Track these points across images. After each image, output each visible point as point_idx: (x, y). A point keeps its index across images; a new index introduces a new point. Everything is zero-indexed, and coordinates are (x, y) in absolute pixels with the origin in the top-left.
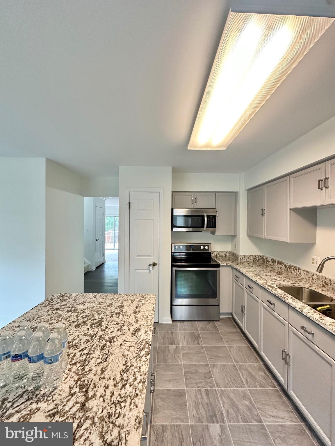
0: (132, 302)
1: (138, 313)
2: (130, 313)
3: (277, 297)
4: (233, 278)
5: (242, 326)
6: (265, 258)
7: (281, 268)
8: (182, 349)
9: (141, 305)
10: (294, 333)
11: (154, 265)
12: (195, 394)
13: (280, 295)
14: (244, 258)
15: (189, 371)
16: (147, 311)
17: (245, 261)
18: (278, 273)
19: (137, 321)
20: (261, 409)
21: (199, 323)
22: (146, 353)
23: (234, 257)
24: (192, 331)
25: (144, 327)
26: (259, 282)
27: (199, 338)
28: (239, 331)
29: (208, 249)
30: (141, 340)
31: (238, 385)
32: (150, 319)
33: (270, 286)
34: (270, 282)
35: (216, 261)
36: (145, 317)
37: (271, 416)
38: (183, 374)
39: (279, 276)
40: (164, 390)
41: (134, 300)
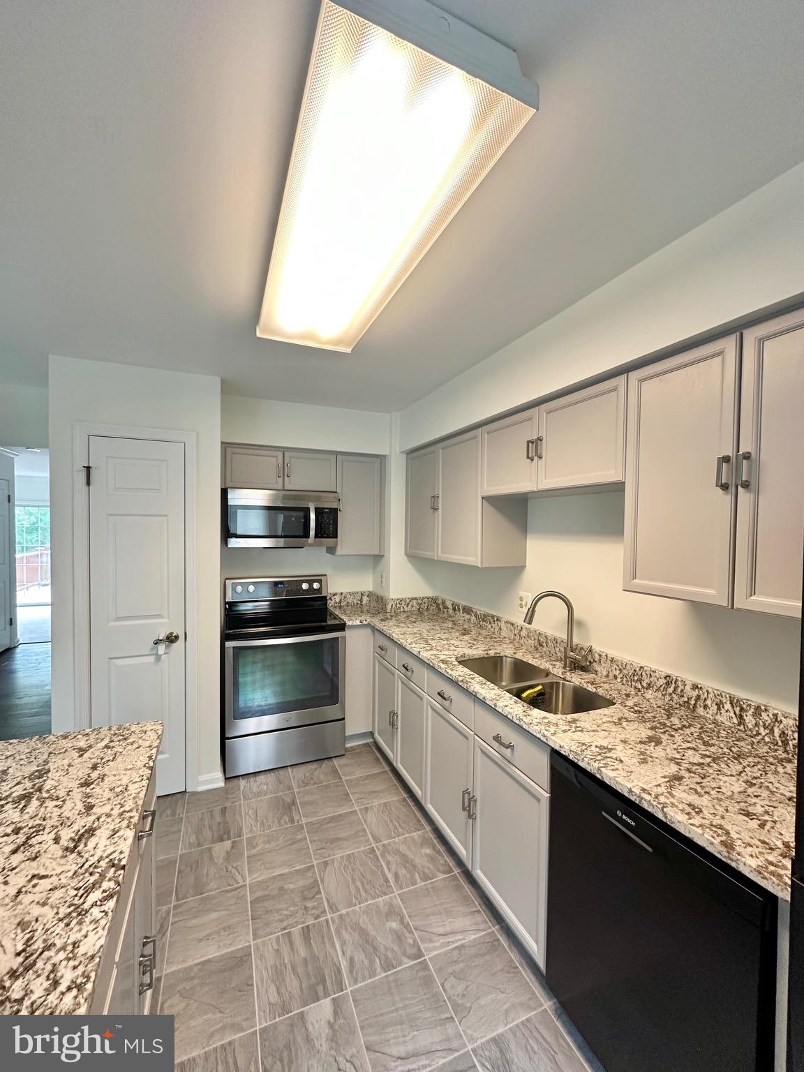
0: (80, 756)
1: (96, 783)
2: (68, 790)
3: (454, 683)
4: (375, 651)
5: (392, 757)
6: (440, 602)
7: (469, 620)
8: (247, 847)
9: (111, 758)
10: (483, 752)
11: (171, 639)
12: (275, 947)
13: (460, 679)
14: (398, 605)
15: (265, 896)
16: (129, 772)
17: (400, 612)
18: (463, 631)
19: (89, 807)
20: (422, 928)
21: (296, 769)
22: (105, 894)
23: (377, 604)
24: (278, 793)
25: (109, 820)
26: (425, 655)
27: (293, 807)
28: (387, 768)
29: (319, 590)
30: (93, 860)
31: (377, 891)
32: (134, 791)
33: (443, 661)
34: (447, 653)
35: (337, 615)
36: (118, 790)
37: (440, 935)
38: (247, 908)
39: (465, 637)
40: (190, 968)
41: (90, 747)
